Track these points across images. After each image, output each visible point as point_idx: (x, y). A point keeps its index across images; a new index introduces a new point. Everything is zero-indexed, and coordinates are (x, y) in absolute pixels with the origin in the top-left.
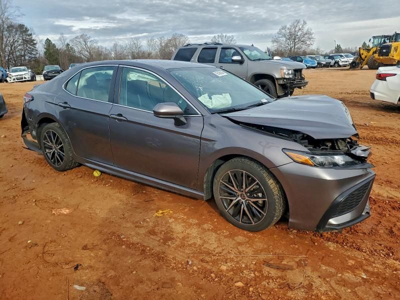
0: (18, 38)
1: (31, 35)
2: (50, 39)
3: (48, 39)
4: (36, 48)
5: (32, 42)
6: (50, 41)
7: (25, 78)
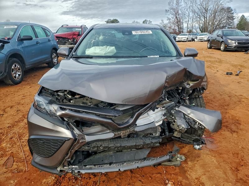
0: (225, 15)
1: (233, 13)
2: (244, 15)
3: (243, 15)
4: (233, 21)
5: (232, 18)
6: (244, 16)
7: (204, 39)
